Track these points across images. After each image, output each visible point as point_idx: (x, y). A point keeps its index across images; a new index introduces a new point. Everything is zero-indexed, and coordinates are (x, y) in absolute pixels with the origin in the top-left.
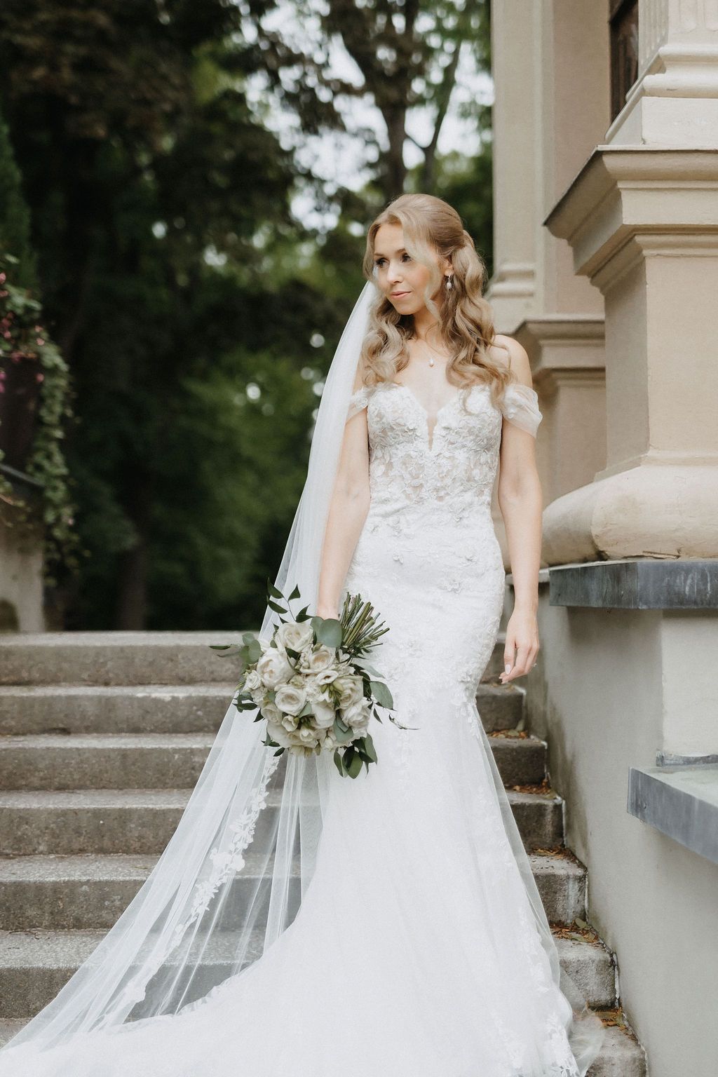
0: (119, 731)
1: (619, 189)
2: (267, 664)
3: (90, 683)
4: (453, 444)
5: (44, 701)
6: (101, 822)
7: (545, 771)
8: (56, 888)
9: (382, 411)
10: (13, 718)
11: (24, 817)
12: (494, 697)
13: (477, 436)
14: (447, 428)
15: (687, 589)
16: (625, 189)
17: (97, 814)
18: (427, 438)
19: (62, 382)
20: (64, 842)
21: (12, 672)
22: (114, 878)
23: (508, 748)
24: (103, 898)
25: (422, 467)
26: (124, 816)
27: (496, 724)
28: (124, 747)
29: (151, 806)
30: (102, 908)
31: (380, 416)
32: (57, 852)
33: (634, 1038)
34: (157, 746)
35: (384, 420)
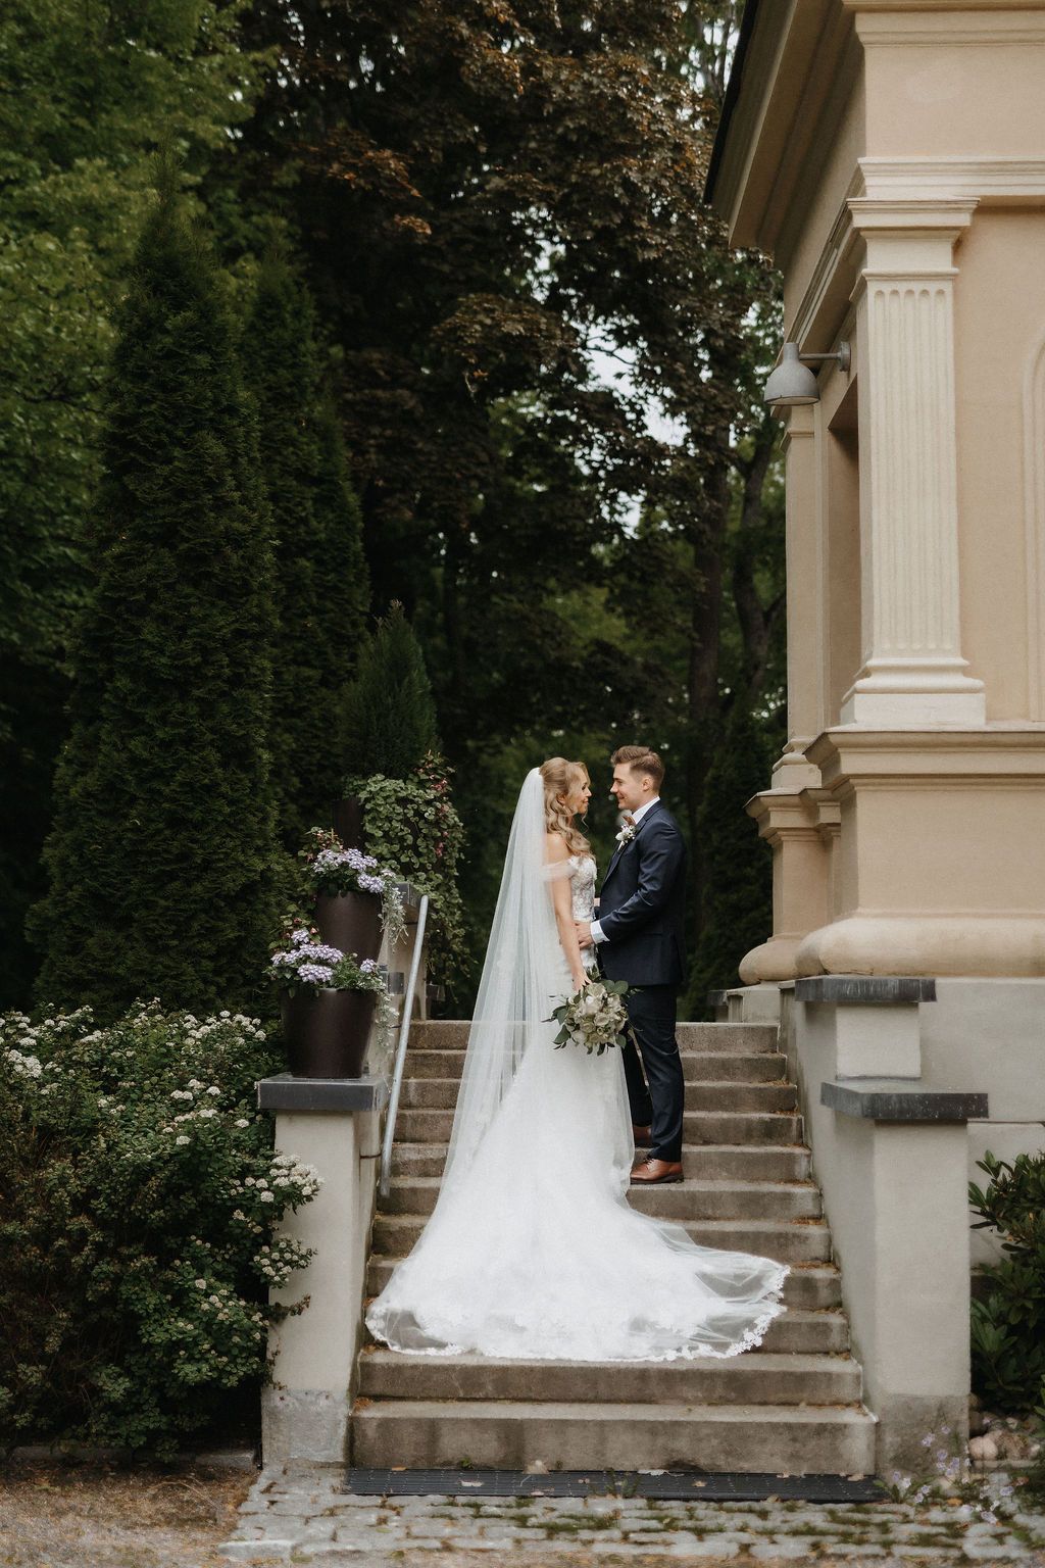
7: (796, 1102)
12: (766, 1060)
15: (848, 991)
16: (842, 753)
23: (771, 1089)
27: (768, 1078)
33: (829, 1226)
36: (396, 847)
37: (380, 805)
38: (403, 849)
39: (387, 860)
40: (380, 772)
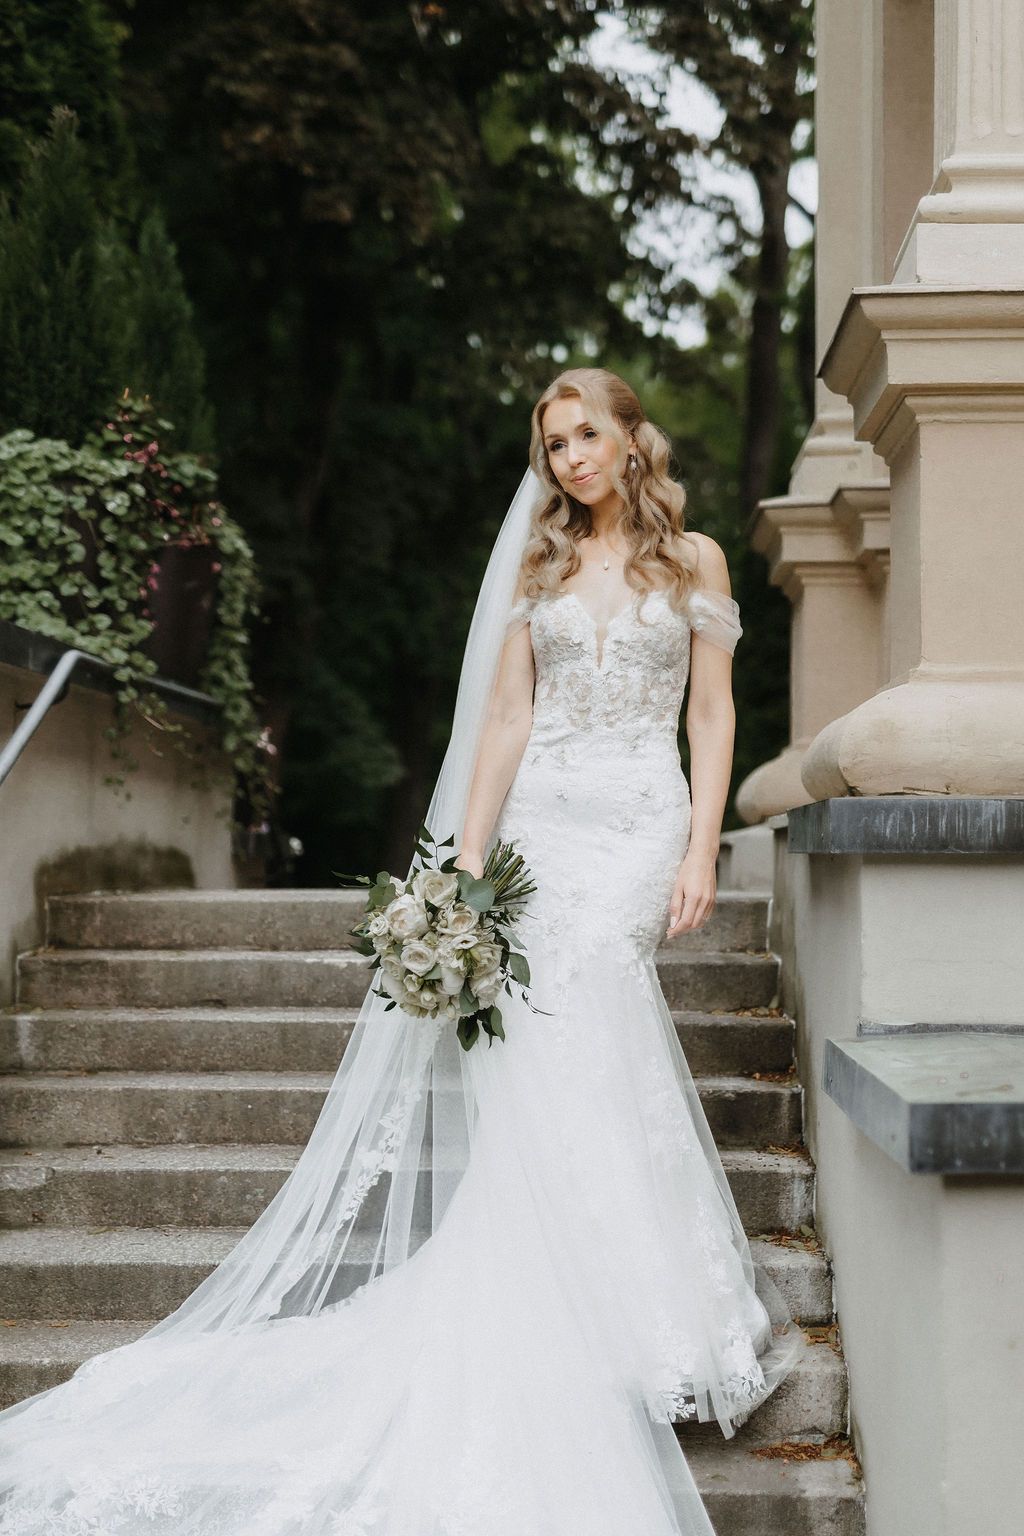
0: (286, 1004)
1: (883, 341)
2: (400, 912)
3: (257, 948)
4: (625, 660)
5: (195, 965)
6: (250, 1107)
7: (793, 1055)
8: (190, 1179)
9: (544, 623)
10: (157, 987)
11: (157, 1100)
12: (742, 967)
13: (654, 651)
14: (618, 642)
15: (888, 831)
16: (890, 340)
17: (245, 1097)
18: (596, 654)
19: (246, 572)
20: (205, 1130)
21: (163, 934)
22: (256, 1168)
23: (747, 1028)
24: (245, 1191)
25: (588, 688)
26: (277, 1098)
27: (745, 1000)
28: (283, 1020)
29: (308, 1089)
30: (243, 1202)
31: (542, 629)
32: (198, 1141)
33: (841, 1354)
34: (322, 1020)
35: (546, 633)
36: (52, 567)
37: (16, 486)
38: (65, 570)
39: (33, 591)
40: (23, 425)
